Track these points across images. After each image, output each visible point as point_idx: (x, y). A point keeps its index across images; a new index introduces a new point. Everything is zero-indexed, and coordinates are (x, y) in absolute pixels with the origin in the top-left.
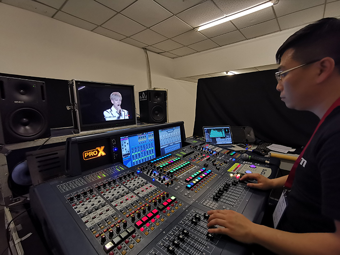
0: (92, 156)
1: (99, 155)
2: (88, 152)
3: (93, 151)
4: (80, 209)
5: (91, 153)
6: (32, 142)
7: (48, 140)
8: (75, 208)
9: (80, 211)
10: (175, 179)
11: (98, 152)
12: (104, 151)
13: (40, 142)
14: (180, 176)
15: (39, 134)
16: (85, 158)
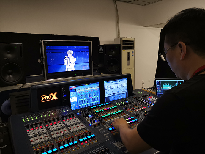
0: (47, 99)
1: (53, 99)
2: (45, 96)
3: (48, 96)
4: (31, 133)
5: (47, 97)
6: (14, 86)
7: (23, 85)
8: (28, 132)
9: (30, 135)
10: (104, 122)
11: (52, 96)
12: (56, 96)
13: (19, 86)
14: (108, 121)
15: (18, 81)
16: (42, 100)
